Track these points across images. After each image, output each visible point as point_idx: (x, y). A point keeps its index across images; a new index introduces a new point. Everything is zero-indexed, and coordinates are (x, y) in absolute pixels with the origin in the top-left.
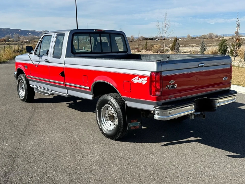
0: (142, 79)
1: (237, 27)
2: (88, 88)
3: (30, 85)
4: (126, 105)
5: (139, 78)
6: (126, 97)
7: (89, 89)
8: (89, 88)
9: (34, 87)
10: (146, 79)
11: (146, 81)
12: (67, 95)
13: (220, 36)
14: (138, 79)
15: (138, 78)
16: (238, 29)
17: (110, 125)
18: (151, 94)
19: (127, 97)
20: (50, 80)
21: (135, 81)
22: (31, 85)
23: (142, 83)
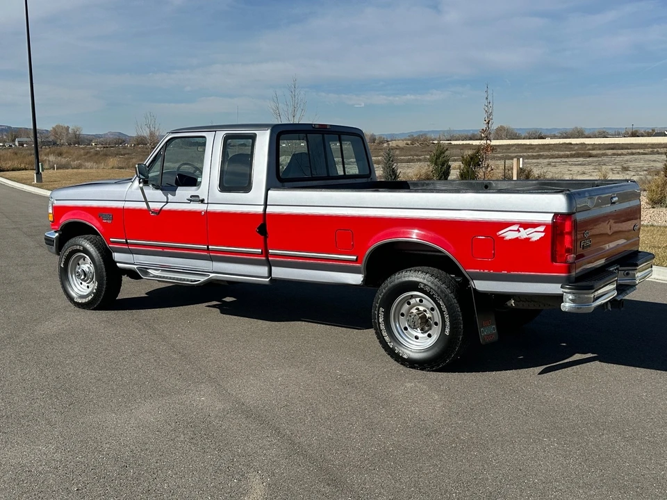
0: (530, 230)
1: (486, 119)
2: (355, 257)
3: (116, 262)
4: (475, 289)
5: (521, 229)
6: (478, 271)
7: (356, 261)
8: (357, 259)
9: (135, 267)
10: (542, 228)
11: (543, 234)
12: (268, 280)
13: (380, 138)
14: (518, 231)
15: (516, 229)
16: (488, 123)
17: (417, 338)
18: (554, 259)
19: (482, 271)
20: (210, 247)
21: (509, 234)
22: (118, 264)
23: (528, 239)
